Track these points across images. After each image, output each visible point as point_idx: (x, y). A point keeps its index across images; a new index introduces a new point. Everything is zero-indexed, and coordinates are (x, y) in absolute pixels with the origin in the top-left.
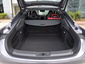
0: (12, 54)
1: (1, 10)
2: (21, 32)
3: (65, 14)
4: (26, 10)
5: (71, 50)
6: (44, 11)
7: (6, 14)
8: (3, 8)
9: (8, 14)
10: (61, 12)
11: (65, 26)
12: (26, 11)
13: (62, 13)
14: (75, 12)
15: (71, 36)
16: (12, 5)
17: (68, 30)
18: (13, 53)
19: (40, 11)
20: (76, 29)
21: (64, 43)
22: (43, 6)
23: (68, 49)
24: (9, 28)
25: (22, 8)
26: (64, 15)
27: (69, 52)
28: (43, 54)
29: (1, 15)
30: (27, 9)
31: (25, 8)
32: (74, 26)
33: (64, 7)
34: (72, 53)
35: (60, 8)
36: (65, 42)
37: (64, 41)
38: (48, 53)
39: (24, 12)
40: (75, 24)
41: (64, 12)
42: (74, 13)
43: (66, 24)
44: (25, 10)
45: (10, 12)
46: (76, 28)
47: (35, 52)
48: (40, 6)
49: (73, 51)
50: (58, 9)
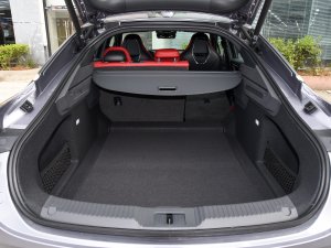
0: (38, 216)
1: (6, 34)
2: (78, 122)
3: (262, 49)
4: (101, 31)
5: (287, 198)
6: (174, 37)
7: (24, 48)
8: (11, 23)
9: (30, 46)
10: (245, 37)
11: (260, 95)
12: (98, 34)
13: (246, 41)
14: (295, 40)
15: (285, 138)
16: (45, 11)
17: (273, 114)
18: (44, 213)
19: (158, 36)
20: (310, 109)
21: (256, 166)
22: (170, 14)
23: (276, 197)
24: (27, 107)
25: (84, 22)
26: (257, 50)
27: (279, 210)
28: (170, 218)
29: (4, 52)
30: (103, 24)
31: (96, 22)
32: (299, 96)
33: (254, 16)
34: (295, 213)
35: (240, 23)
36: (260, 162)
37: (253, 160)
38: (189, 212)
39: (91, 37)
40: (302, 90)
41: (256, 37)
42: (290, 42)
43: (266, 90)
44: (95, 29)
45: (40, 39)
46: (310, 104)
47: (137, 209)
48: (157, 15)
49: (296, 205)
50: (232, 25)
